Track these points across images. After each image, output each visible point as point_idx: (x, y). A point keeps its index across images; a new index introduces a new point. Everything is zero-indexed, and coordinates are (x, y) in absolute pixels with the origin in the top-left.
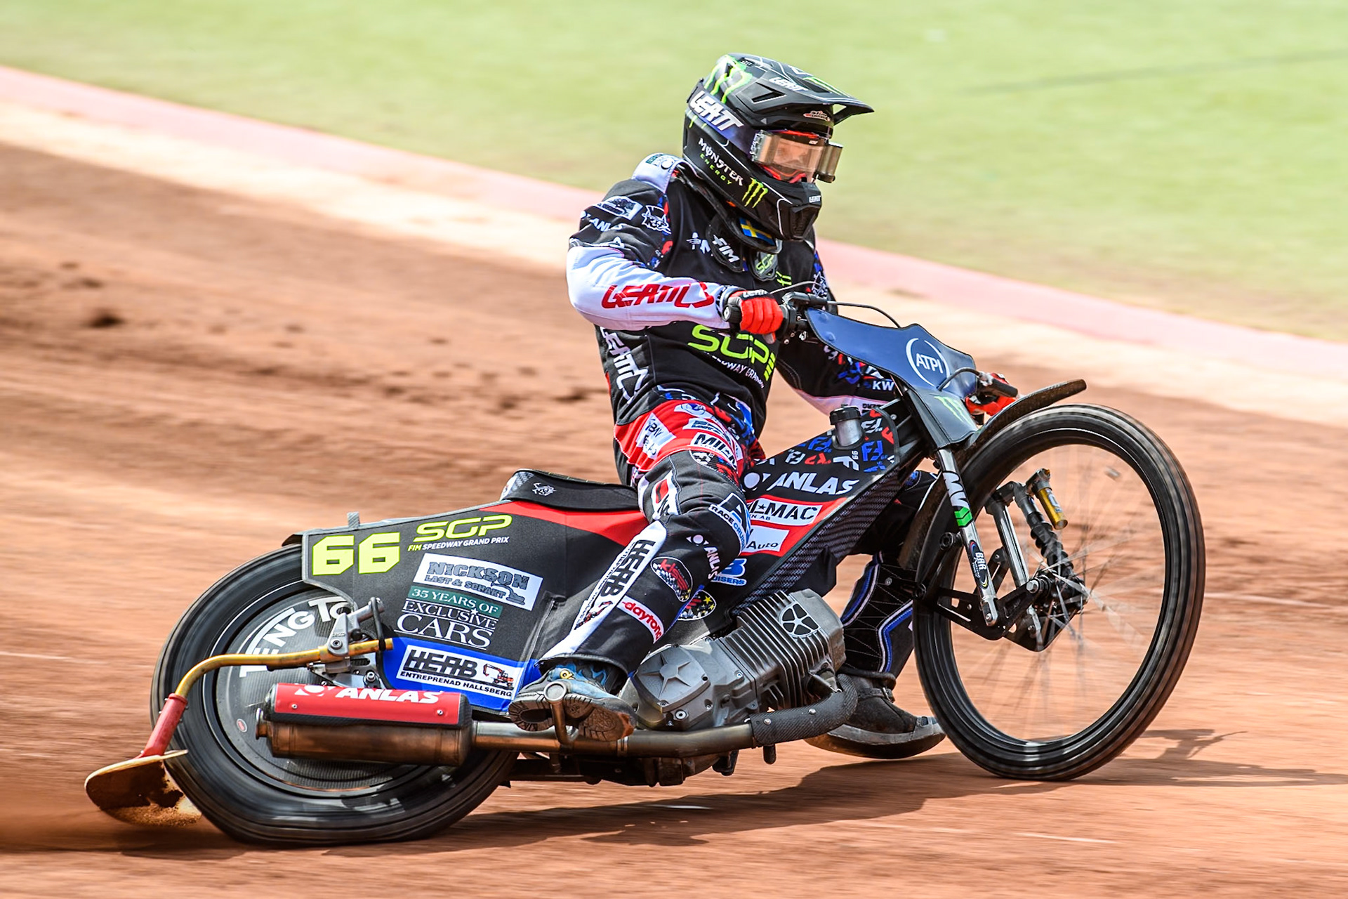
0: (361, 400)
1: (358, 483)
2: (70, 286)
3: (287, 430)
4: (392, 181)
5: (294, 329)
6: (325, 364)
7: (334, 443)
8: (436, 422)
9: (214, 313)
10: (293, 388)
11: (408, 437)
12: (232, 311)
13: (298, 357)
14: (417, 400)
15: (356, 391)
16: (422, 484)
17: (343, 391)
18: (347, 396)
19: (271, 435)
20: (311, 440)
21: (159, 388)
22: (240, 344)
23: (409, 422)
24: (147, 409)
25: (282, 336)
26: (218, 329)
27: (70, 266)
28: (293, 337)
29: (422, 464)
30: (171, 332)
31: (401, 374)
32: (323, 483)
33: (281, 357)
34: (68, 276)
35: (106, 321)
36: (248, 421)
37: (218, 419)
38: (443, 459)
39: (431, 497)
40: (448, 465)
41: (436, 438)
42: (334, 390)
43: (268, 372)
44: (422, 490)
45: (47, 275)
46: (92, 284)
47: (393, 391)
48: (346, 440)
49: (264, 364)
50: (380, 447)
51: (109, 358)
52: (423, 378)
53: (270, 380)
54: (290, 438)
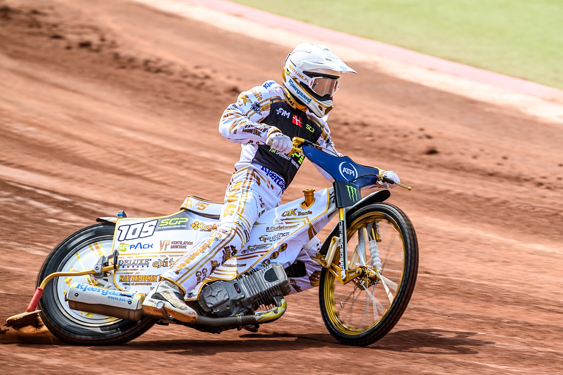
0: (526, 187)
1: (519, 220)
2: (420, 138)
3: (496, 198)
4: (553, 101)
5: (505, 158)
6: (515, 172)
7: (512, 204)
8: (554, 197)
9: (475, 150)
10: (501, 181)
11: (542, 203)
12: (482, 150)
13: (505, 169)
14: (548, 188)
15: (525, 184)
16: (545, 222)
17: (520, 183)
18: (521, 185)
19: (489, 200)
20: (504, 202)
21: (448, 179)
22: (482, 163)
23: (544, 197)
24: (442, 187)
25: (500, 160)
26: (475, 157)
27: (422, 130)
28: (504, 162)
29: (547, 213)
30: (457, 157)
31: (544, 178)
32: (506, 220)
33: (498, 169)
34: (421, 133)
35: (432, 152)
36: (479, 194)
37: (470, 193)
38: (554, 212)
39: (548, 227)
40: (557, 214)
41: (553, 203)
42: (516, 183)
43: (491, 175)
44: (545, 224)
45: (412, 133)
46: (429, 137)
47: (540, 184)
48: (517, 203)
49: (490, 171)
50: (531, 206)
51: (430, 166)
52: (552, 180)
53: (493, 178)
54: (496, 201)
